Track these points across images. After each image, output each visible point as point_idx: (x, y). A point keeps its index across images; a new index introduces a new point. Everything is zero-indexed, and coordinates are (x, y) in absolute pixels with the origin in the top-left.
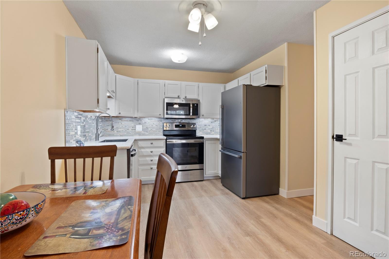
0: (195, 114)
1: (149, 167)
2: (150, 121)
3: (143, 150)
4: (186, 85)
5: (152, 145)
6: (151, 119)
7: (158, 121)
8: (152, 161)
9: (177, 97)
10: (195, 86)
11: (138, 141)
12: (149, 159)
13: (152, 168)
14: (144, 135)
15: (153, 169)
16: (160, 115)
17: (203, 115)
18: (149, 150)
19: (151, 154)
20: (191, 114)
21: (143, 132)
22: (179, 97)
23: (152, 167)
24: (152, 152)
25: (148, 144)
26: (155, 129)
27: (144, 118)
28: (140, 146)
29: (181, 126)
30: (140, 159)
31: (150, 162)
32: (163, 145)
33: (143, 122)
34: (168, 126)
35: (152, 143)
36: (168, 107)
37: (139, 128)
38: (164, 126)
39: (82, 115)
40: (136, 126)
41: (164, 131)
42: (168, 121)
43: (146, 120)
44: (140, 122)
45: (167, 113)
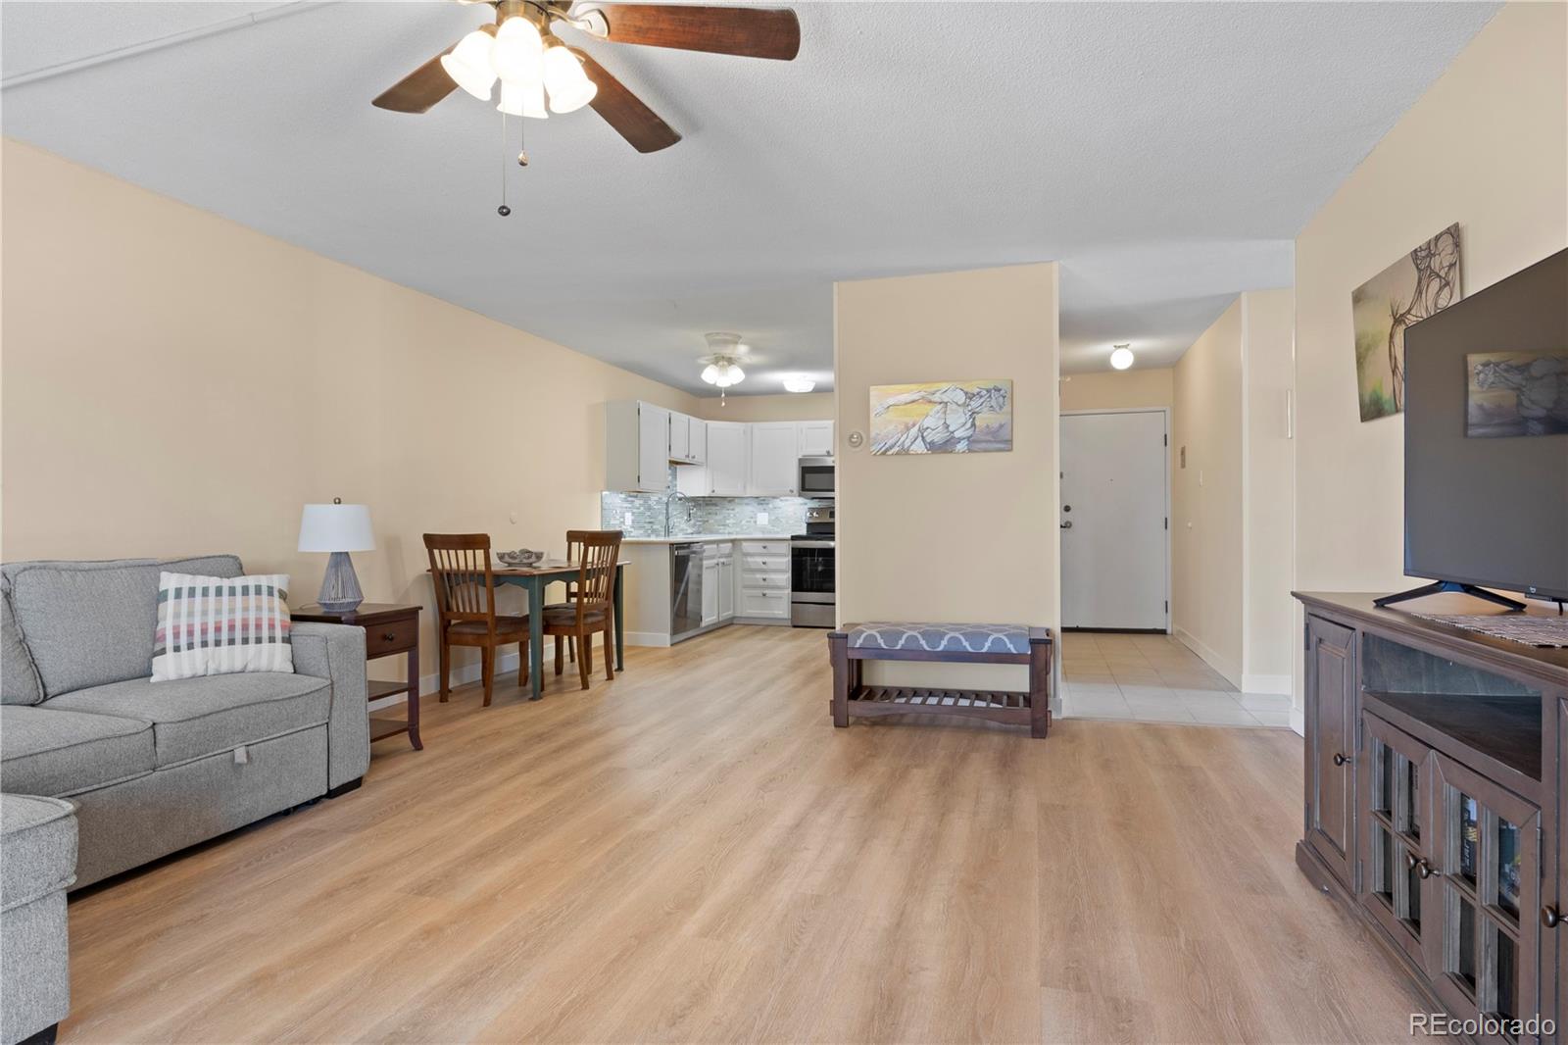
1: (759, 592)
2: (784, 504)
3: (750, 559)
5: (765, 551)
6: (787, 500)
7: (801, 504)
8: (764, 580)
9: (825, 454)
11: (742, 541)
12: (759, 576)
13: (764, 595)
15: (767, 596)
16: (791, 492)
18: (760, 560)
19: (764, 566)
21: (770, 527)
22: (828, 454)
23: (765, 592)
24: (764, 563)
25: (757, 547)
26: (791, 522)
27: (774, 498)
28: (745, 551)
30: (746, 576)
31: (762, 583)
32: (786, 550)
33: (771, 506)
34: (815, 514)
35: (765, 547)
36: (807, 476)
37: (763, 518)
38: (808, 514)
39: (636, 497)
40: (759, 514)
41: (809, 525)
42: (815, 504)
43: (777, 502)
44: (765, 506)
45: (804, 488)
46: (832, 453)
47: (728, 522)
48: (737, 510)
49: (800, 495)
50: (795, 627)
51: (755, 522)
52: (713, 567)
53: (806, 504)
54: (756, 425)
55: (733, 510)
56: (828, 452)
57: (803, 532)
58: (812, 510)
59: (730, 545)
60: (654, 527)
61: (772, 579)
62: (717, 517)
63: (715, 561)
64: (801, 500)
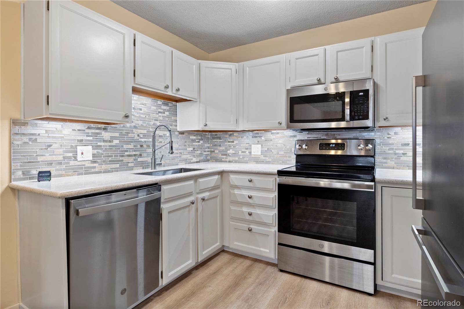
0: (361, 115)
1: (246, 226)
2: (274, 137)
3: (236, 192)
4: (338, 52)
5: (251, 184)
6: (278, 133)
7: (291, 136)
8: (250, 214)
9: (316, 82)
10: (363, 47)
11: (229, 173)
12: (246, 210)
13: (250, 230)
14: (262, 162)
15: (253, 231)
16: (281, 124)
17: (387, 118)
18: (246, 193)
19: (250, 201)
20: (348, 117)
21: (262, 157)
22: (319, 82)
23: (252, 226)
24: (250, 197)
26: (282, 153)
27: (266, 131)
28: (232, 184)
29: (332, 147)
30: (233, 208)
31: (248, 217)
32: (273, 183)
33: (263, 138)
34: (304, 146)
35: (250, 181)
36: (296, 107)
37: (256, 150)
38: (297, 146)
39: (105, 129)
40: (253, 146)
41: (298, 156)
42: (304, 136)
43: (269, 135)
44: (259, 139)
45: (292, 119)
46: (323, 81)
47: (228, 152)
48: (236, 142)
49: (288, 127)
50: (281, 271)
51: (250, 153)
52: (189, 206)
53: (295, 136)
54: (247, 64)
55: (233, 142)
56: (319, 80)
57: (291, 165)
58: (301, 142)
59: (216, 177)
60: (140, 159)
61: (258, 214)
62: (221, 148)
63: (191, 199)
64: (290, 133)
